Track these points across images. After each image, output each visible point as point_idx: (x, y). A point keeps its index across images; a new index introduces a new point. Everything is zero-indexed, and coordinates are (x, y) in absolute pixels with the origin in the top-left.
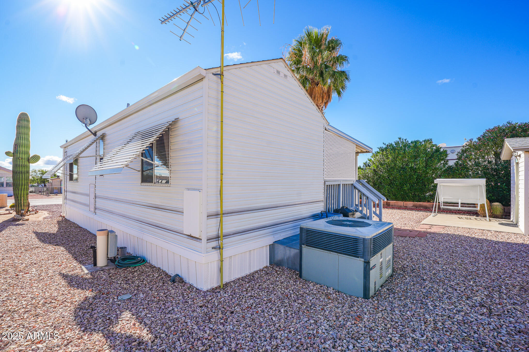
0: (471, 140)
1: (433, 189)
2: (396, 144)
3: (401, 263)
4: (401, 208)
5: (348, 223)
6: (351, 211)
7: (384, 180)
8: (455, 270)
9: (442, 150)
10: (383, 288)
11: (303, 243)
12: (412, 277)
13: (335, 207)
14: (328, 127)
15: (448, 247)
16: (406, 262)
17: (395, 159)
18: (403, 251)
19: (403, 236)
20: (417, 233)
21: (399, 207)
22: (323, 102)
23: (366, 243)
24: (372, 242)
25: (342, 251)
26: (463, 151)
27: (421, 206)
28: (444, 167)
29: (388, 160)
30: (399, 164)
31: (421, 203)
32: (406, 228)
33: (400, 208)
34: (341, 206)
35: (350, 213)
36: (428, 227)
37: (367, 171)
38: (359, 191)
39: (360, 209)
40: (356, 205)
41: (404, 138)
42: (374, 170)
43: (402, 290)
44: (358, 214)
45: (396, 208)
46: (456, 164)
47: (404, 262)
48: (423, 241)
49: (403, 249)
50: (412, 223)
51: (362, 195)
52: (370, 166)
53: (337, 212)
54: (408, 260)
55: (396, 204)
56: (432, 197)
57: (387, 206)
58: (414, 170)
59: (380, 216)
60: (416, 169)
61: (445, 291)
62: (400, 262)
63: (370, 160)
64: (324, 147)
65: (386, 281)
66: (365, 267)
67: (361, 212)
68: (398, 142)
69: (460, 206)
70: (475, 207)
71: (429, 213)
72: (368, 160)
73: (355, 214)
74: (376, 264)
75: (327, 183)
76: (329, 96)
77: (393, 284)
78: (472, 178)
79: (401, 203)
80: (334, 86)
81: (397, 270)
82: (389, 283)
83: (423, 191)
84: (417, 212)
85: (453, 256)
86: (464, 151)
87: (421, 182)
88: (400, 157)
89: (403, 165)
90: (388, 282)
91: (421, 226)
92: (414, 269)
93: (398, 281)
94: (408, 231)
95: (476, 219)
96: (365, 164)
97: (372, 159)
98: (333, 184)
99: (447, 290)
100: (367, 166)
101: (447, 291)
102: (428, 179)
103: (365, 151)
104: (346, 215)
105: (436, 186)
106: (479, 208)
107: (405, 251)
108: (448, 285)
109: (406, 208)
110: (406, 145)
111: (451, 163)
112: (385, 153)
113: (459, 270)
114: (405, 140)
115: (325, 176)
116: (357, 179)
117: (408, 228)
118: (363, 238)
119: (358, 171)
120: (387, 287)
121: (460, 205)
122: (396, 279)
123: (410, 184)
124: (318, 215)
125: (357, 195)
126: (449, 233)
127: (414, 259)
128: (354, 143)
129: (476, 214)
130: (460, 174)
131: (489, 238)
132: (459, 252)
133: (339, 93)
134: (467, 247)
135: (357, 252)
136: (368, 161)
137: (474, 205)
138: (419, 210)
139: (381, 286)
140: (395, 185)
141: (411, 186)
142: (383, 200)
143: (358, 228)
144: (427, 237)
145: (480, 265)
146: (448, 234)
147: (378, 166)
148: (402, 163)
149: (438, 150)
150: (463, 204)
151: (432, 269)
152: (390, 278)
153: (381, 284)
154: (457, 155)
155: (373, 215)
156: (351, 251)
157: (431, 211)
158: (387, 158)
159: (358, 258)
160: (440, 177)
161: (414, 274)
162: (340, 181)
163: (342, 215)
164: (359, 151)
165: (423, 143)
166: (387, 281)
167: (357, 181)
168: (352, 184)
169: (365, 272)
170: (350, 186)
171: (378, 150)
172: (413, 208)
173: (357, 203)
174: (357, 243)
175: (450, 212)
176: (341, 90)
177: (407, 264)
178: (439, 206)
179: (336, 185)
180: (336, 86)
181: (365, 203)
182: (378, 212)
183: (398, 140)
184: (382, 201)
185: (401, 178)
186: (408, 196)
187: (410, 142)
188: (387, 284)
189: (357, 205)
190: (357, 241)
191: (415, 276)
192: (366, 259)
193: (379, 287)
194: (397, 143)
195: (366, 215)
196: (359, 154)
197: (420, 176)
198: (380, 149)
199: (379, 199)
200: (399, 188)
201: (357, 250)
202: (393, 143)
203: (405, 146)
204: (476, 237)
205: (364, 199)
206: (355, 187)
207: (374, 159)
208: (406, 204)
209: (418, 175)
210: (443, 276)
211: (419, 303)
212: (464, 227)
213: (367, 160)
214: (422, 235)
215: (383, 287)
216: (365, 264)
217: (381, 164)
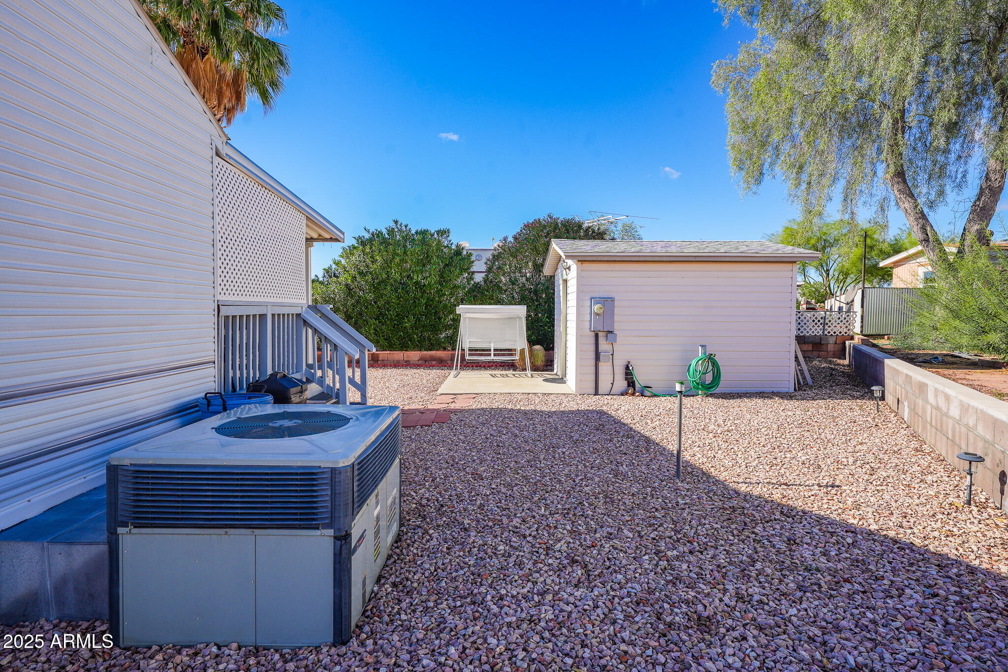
0: (505, 239)
1: (451, 325)
2: (388, 234)
3: (414, 494)
4: (399, 366)
5: (287, 423)
6: (294, 383)
7: (367, 308)
8: (510, 486)
9: (465, 253)
10: (384, 584)
11: (120, 519)
12: (441, 528)
13: (254, 375)
14: (225, 150)
15: (489, 436)
16: (424, 490)
17: (387, 264)
18: (415, 463)
19: (410, 427)
20: (433, 416)
21: (395, 362)
22: (222, 107)
23: (340, 482)
24: (356, 473)
25: (267, 520)
26: (494, 256)
27: (433, 359)
28: (468, 284)
29: (375, 266)
30: (395, 275)
31: (433, 353)
32: (413, 407)
33: (396, 365)
34: (270, 371)
35: (293, 390)
36: (449, 399)
37: (333, 287)
38: (316, 331)
39: (319, 373)
40: (308, 366)
41: (404, 224)
42: (347, 285)
43: (427, 575)
44: (313, 389)
45: (391, 366)
46: (486, 280)
47: (421, 491)
48: (446, 430)
49: (414, 456)
50: (423, 395)
51: (322, 339)
52: (337, 277)
53: (256, 389)
54: (427, 484)
55: (391, 357)
56: (452, 340)
57: (375, 362)
58: (421, 289)
59: (362, 387)
60: (424, 285)
61: (507, 548)
62: (412, 493)
63: (337, 263)
64: (215, 205)
65: (388, 559)
66: (338, 552)
67: (321, 381)
68: (394, 229)
69: (492, 355)
70: (511, 355)
71: (447, 372)
72: (334, 263)
73: (306, 390)
74: (365, 530)
75: (224, 311)
76: (238, 97)
77: (405, 564)
78: (506, 304)
79: (398, 355)
80: (250, 72)
81: (408, 518)
82: (395, 562)
83: (435, 329)
84: (428, 371)
85: (499, 454)
86: (496, 258)
87: (433, 311)
88: (397, 259)
89: (402, 278)
90: (392, 560)
91: (437, 398)
92: (442, 506)
93: (415, 551)
94: (417, 413)
95: (514, 375)
96: (327, 271)
97: (343, 262)
98: (245, 313)
99: (510, 541)
100: (331, 277)
101: (511, 546)
102: (445, 307)
103: (328, 236)
104: (282, 398)
105: (457, 320)
106: (517, 357)
107: (417, 461)
108: (511, 528)
109: (407, 364)
110: (408, 237)
111: (479, 278)
112: (368, 250)
113: (517, 485)
114: (406, 226)
115: (219, 289)
116: (310, 303)
117: (417, 407)
118: (332, 469)
119: (313, 288)
120: (392, 579)
121: (492, 352)
122: (408, 545)
123: (414, 315)
124: (197, 406)
125: (309, 339)
126: (484, 406)
127: (438, 479)
128: (300, 210)
129: (511, 366)
130: (491, 298)
131: (538, 408)
132: (507, 445)
133: (264, 95)
134: (516, 431)
135: (314, 514)
136: (334, 266)
137: (510, 352)
138: (430, 366)
139: (378, 581)
140: (387, 318)
141: (416, 321)
142: (369, 350)
143: (314, 437)
144: (451, 420)
145: (543, 465)
146: (483, 409)
147: (354, 278)
148: (401, 274)
149: (459, 251)
150: (499, 351)
151: (474, 496)
152: (396, 545)
153: (376, 573)
154: (486, 263)
155: (348, 385)
156: (296, 514)
157: (450, 367)
158: (372, 262)
159: (318, 529)
160: (462, 301)
161: (444, 519)
162: (266, 305)
163: (270, 398)
164: (315, 236)
165: (436, 235)
166: (389, 557)
167: (309, 307)
168: (298, 315)
169: (337, 566)
170: (292, 321)
171: (354, 242)
172: (420, 362)
173: (310, 361)
174: (314, 485)
175: (477, 366)
176: (270, 90)
177: (427, 495)
178: (463, 356)
179: (254, 316)
180: (255, 72)
181: (329, 360)
182: (358, 379)
183: (393, 225)
184: (367, 353)
185: (398, 304)
186: (411, 341)
187: (413, 232)
188: (391, 569)
189: (310, 367)
190: (314, 480)
191: (447, 524)
192: (339, 529)
193: (372, 585)
194: (391, 232)
195: (332, 389)
196: (315, 243)
197: (432, 300)
198: (358, 241)
199: (362, 347)
200: (395, 324)
201: (314, 508)
202: (384, 232)
203: (405, 238)
204: (522, 408)
205: (328, 349)
206: (305, 321)
207: (348, 260)
208: (408, 357)
209: (428, 299)
210: (496, 508)
211: (467, 602)
212: (502, 392)
213: (332, 263)
214: (442, 417)
215: (382, 581)
216: (338, 543)
217: (361, 273)
